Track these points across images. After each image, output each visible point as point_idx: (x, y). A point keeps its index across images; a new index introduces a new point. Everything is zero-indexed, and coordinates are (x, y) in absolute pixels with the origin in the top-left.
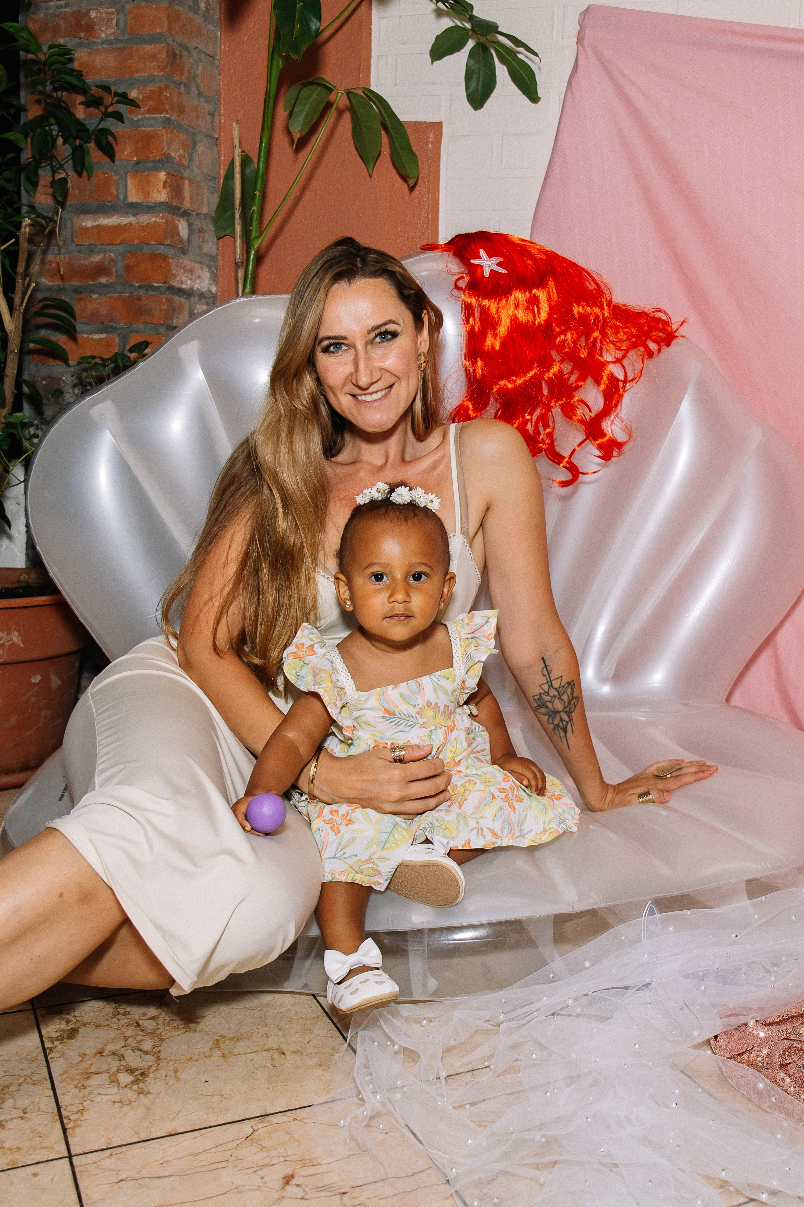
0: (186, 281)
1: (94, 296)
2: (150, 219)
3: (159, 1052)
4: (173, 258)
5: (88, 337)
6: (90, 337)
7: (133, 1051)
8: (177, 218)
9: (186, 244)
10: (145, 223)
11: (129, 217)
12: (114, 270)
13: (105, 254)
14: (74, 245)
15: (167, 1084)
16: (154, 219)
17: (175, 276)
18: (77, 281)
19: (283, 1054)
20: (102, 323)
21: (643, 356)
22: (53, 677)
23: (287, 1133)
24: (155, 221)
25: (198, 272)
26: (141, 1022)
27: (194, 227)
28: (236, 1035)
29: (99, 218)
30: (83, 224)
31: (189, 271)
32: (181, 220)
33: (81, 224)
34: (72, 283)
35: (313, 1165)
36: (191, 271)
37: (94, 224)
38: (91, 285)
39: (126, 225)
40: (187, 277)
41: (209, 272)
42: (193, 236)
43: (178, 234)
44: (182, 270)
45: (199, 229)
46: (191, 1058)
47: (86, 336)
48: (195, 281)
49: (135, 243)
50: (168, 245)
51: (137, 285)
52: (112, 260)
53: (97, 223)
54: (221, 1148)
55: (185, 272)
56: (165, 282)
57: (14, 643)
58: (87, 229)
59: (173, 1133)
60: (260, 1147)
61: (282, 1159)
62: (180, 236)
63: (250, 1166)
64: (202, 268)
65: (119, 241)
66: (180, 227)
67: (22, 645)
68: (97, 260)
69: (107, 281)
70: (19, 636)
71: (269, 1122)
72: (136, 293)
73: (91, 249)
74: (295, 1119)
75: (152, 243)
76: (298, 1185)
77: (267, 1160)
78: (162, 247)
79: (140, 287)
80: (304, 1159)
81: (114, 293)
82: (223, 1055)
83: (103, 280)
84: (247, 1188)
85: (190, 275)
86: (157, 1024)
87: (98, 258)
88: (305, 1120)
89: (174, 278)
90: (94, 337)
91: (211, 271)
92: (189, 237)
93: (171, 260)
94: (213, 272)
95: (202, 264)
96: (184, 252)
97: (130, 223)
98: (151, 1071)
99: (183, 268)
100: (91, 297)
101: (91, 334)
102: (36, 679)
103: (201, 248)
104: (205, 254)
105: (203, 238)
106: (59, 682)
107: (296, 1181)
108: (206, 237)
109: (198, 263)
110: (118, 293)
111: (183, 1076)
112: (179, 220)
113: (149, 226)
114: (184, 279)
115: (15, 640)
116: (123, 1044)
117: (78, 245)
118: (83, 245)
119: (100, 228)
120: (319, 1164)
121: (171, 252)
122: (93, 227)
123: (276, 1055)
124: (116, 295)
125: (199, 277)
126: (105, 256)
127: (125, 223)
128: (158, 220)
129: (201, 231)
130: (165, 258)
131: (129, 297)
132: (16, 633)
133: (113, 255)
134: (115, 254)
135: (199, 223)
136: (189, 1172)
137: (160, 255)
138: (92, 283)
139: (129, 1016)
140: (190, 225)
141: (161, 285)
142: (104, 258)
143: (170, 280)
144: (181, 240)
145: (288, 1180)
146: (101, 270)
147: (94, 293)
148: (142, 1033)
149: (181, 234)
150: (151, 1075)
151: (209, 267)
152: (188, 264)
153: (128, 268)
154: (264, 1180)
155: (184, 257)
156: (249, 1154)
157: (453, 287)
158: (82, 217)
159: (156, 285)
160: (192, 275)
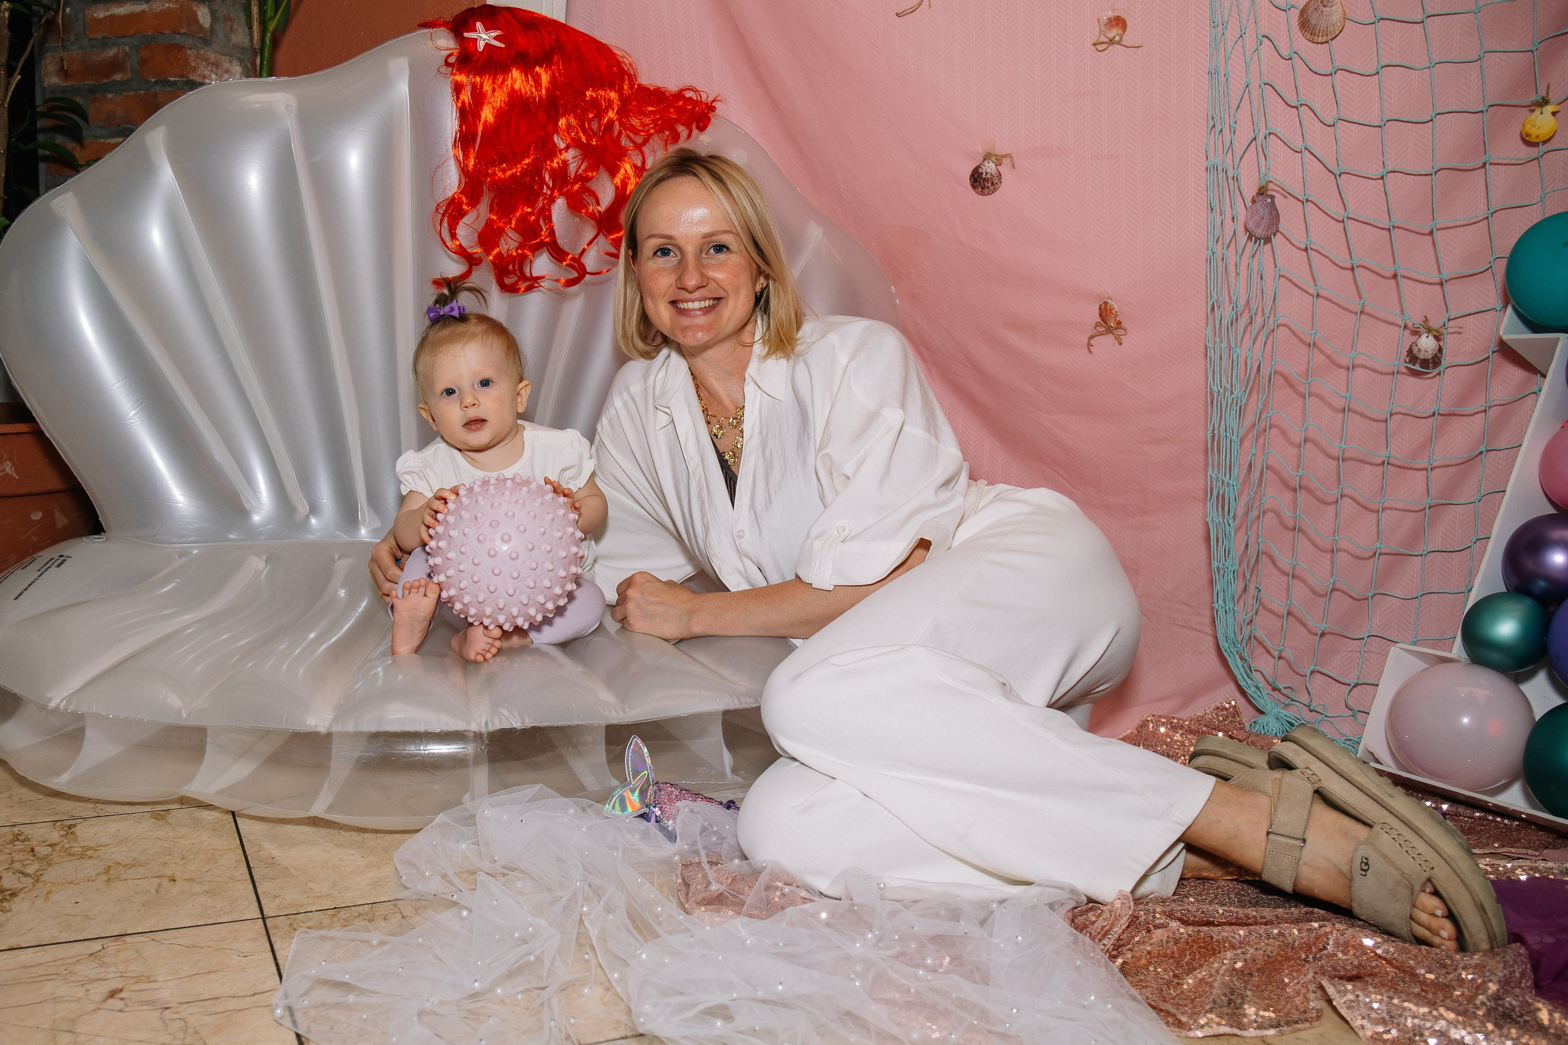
0: (210, 75)
1: (110, 96)
2: (163, 5)
3: (42, 875)
4: (191, 49)
5: (105, 142)
6: (107, 141)
7: (14, 874)
8: (195, 3)
9: (208, 34)
10: (158, 10)
11: (141, 5)
12: (128, 65)
13: (119, 48)
14: (87, 40)
15: (34, 903)
16: (167, 5)
17: (194, 69)
18: (92, 80)
19: (174, 880)
20: (119, 126)
21: (667, 140)
22: (57, 514)
23: (137, 952)
24: (169, 7)
25: (226, 65)
26: (36, 849)
27: (218, 14)
28: (134, 862)
29: (111, 7)
30: (95, 15)
31: (213, 64)
32: (201, 6)
33: (92, 15)
34: (86, 83)
35: (149, 982)
36: (217, 65)
37: (106, 14)
38: (106, 83)
39: (139, 14)
40: (211, 71)
41: (241, 65)
42: (217, 25)
43: (196, 21)
44: (204, 63)
45: (225, 16)
46: (72, 882)
47: (102, 141)
48: (222, 75)
49: (149, 33)
50: (184, 34)
51: (153, 80)
52: (126, 54)
53: (109, 13)
54: (59, 963)
55: (207, 66)
56: (182, 76)
57: (7, 474)
58: (98, 21)
59: (15, 947)
60: (101, 963)
61: (118, 974)
62: (200, 24)
63: (80, 979)
64: (230, 62)
65: (132, 32)
66: (199, 13)
67: (16, 477)
68: (111, 54)
69: (122, 78)
70: (12, 466)
71: (124, 941)
72: (152, 90)
73: (105, 44)
74: (153, 940)
75: (166, 32)
76: (122, 999)
77: (102, 975)
78: (178, 37)
79: (156, 82)
80: (142, 976)
81: (130, 91)
82: (108, 880)
83: (118, 77)
84: (67, 998)
85: (214, 69)
86: (53, 850)
87: (112, 52)
88: (163, 941)
89: (194, 71)
90: (111, 142)
91: (243, 64)
92: (211, 25)
93: (189, 51)
94: (246, 66)
95: (231, 57)
96: (207, 42)
97: (143, 11)
98: (23, 892)
99: (206, 61)
100: (106, 97)
101: (107, 138)
102: (37, 516)
103: (228, 39)
104: (234, 46)
105: (232, 27)
106: (66, 521)
107: (122, 995)
108: (235, 26)
109: (225, 55)
110: (134, 90)
111: (54, 897)
112: (197, 6)
113: (162, 12)
114: (206, 72)
115: (8, 470)
116: (7, 866)
117: (91, 39)
118: (96, 39)
119: (112, 18)
120: (156, 981)
121: (190, 42)
122: (106, 18)
123: (165, 882)
124: (132, 93)
125: (227, 71)
126: (119, 50)
127: (137, 11)
128: (171, 6)
129: (228, 19)
130: (180, 48)
131: (146, 94)
132: (9, 463)
133: (127, 48)
134: (129, 48)
135: (225, 10)
136: (13, 982)
137: (175, 46)
138: (106, 81)
139: (27, 843)
140: (213, 13)
141: (177, 79)
142: (118, 53)
143: (188, 74)
144: (201, 28)
145: (113, 994)
146: (115, 65)
147: (110, 92)
148: (33, 858)
149: (201, 22)
150: (21, 896)
151: (241, 61)
152: (212, 57)
153: (143, 62)
154: (88, 993)
155: (206, 48)
156: (89, 970)
157: (443, 63)
158: (93, 7)
159: (172, 79)
160: (217, 68)
